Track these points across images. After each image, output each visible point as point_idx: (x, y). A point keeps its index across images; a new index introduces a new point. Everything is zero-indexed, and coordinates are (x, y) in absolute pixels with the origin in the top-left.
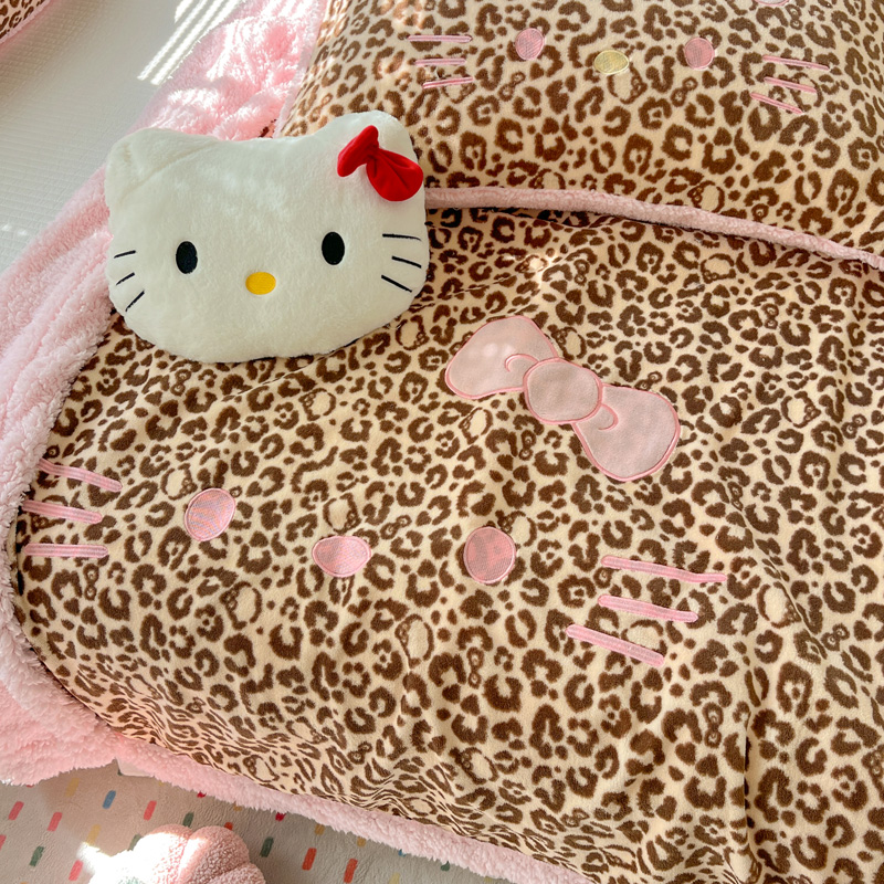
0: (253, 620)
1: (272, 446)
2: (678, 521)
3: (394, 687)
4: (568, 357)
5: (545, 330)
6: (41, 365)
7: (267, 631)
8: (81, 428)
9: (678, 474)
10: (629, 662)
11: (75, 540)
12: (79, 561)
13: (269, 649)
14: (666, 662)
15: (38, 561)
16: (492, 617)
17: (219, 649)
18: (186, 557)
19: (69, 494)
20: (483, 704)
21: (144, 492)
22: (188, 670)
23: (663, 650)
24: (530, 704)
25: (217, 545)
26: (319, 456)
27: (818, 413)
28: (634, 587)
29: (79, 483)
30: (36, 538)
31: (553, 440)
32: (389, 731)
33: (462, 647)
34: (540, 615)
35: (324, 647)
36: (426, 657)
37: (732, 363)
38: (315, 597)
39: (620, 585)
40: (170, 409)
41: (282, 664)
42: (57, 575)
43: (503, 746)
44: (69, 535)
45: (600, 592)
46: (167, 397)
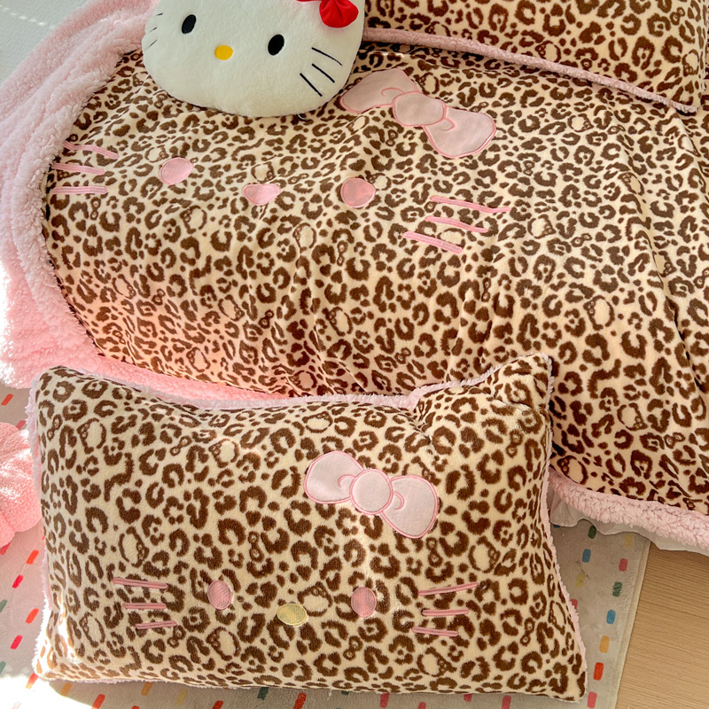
0: (201, 228)
1: (220, 137)
2: (487, 180)
3: (289, 267)
4: (426, 93)
5: (411, 77)
6: (69, 84)
7: (209, 235)
8: (93, 126)
9: (490, 155)
10: (440, 251)
11: (86, 184)
12: (88, 196)
13: (210, 246)
14: (465, 251)
15: (61, 197)
16: (355, 226)
17: (177, 248)
18: (159, 193)
19: (84, 159)
20: (346, 277)
21: (133, 159)
22: (156, 265)
23: (462, 245)
24: (375, 276)
25: (181, 186)
26: (250, 143)
27: (592, 127)
28: (450, 212)
29: (91, 152)
30: (60, 184)
31: (409, 136)
32: (285, 299)
33: (334, 241)
34: (386, 225)
35: (246, 242)
36: (311, 247)
37: (538, 96)
38: (242, 213)
39: (441, 210)
40: (153, 116)
41: (217, 255)
42: (73, 205)
43: (357, 304)
44: (82, 181)
45: (427, 214)
46: (151, 108)
